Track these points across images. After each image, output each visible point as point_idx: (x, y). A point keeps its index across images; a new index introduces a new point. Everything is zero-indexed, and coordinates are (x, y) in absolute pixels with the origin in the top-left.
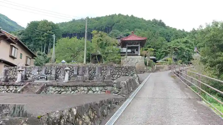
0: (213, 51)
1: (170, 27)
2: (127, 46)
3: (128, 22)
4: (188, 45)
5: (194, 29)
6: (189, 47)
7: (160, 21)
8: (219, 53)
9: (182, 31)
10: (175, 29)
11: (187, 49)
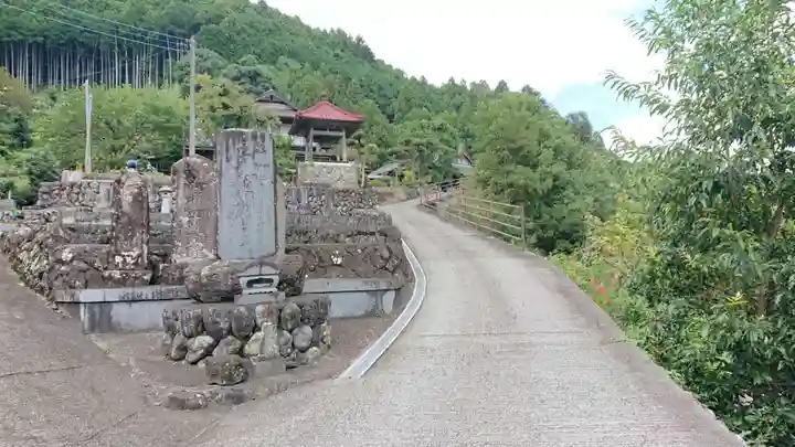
0: (502, 162)
1: (387, 63)
2: (313, 132)
3: (252, 27)
4: (446, 136)
5: (452, 80)
6: (447, 143)
7: (360, 39)
8: (511, 167)
9: (418, 83)
10: (399, 75)
11: (442, 146)
